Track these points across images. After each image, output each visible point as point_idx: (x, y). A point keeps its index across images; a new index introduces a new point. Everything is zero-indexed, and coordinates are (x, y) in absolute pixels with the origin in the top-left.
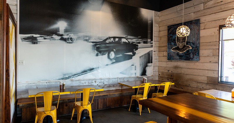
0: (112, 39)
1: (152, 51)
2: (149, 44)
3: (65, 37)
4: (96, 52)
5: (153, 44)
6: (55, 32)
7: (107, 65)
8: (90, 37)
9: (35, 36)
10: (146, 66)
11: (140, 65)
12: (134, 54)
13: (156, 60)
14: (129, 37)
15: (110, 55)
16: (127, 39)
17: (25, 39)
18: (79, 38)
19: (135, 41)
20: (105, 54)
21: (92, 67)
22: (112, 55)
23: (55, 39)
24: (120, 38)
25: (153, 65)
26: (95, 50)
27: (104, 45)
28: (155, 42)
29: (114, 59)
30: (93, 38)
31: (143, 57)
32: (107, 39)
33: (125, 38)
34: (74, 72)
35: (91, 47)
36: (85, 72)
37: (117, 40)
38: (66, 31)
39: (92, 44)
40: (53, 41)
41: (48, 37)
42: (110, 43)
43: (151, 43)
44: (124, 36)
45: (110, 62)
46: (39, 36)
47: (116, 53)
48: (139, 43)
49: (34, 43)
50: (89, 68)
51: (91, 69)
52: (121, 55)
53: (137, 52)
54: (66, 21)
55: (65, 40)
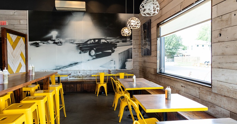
0: (93, 41)
1: (132, 48)
2: (128, 43)
3: (56, 41)
4: (79, 51)
5: (133, 43)
6: (50, 39)
7: (89, 60)
8: (74, 41)
9: (37, 42)
10: (126, 61)
11: (120, 60)
12: (113, 51)
13: (136, 56)
14: (108, 38)
15: (91, 52)
16: (106, 40)
17: (32, 44)
18: (66, 41)
19: (114, 41)
20: (87, 52)
21: (76, 62)
22: (93, 53)
23: (50, 43)
24: (99, 40)
25: (133, 61)
26: (78, 49)
27: (85, 46)
28: (135, 41)
29: (94, 55)
30: (77, 41)
31: (123, 54)
32: (88, 41)
33: (104, 39)
34: (64, 65)
35: (76, 47)
36: (71, 65)
37: (97, 41)
38: (57, 37)
39: (76, 45)
40: (48, 45)
41: (46, 42)
42: (91, 44)
43: (130, 42)
44: (104, 38)
45: (91, 58)
46: (40, 42)
47: (96, 51)
48: (118, 42)
49: (37, 46)
50: (74, 63)
51: (76, 63)
52: (101, 53)
53: (116, 49)
54: (57, 31)
55: (56, 43)
